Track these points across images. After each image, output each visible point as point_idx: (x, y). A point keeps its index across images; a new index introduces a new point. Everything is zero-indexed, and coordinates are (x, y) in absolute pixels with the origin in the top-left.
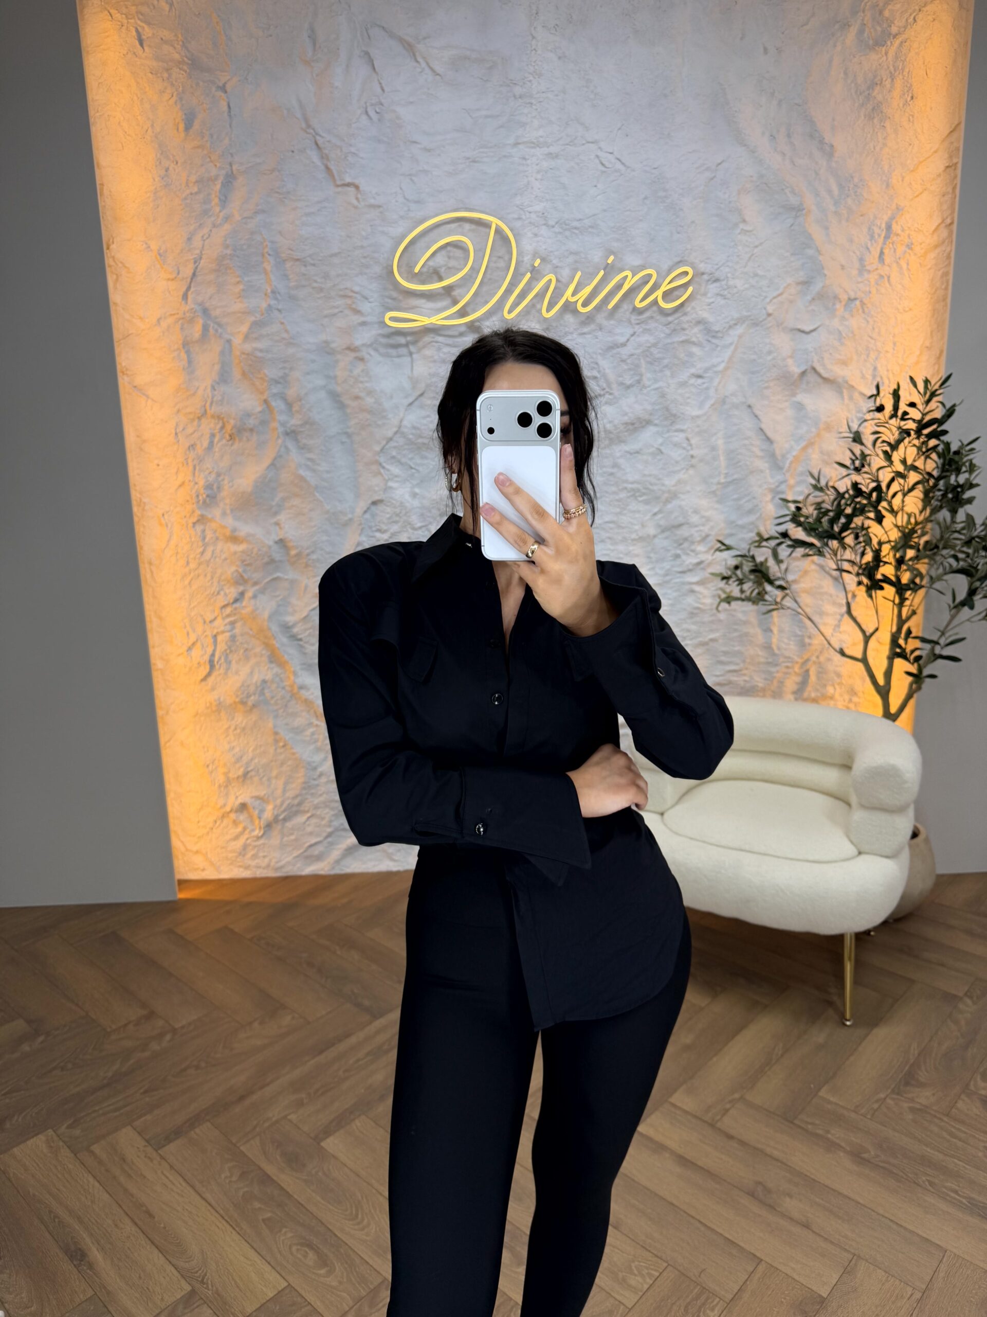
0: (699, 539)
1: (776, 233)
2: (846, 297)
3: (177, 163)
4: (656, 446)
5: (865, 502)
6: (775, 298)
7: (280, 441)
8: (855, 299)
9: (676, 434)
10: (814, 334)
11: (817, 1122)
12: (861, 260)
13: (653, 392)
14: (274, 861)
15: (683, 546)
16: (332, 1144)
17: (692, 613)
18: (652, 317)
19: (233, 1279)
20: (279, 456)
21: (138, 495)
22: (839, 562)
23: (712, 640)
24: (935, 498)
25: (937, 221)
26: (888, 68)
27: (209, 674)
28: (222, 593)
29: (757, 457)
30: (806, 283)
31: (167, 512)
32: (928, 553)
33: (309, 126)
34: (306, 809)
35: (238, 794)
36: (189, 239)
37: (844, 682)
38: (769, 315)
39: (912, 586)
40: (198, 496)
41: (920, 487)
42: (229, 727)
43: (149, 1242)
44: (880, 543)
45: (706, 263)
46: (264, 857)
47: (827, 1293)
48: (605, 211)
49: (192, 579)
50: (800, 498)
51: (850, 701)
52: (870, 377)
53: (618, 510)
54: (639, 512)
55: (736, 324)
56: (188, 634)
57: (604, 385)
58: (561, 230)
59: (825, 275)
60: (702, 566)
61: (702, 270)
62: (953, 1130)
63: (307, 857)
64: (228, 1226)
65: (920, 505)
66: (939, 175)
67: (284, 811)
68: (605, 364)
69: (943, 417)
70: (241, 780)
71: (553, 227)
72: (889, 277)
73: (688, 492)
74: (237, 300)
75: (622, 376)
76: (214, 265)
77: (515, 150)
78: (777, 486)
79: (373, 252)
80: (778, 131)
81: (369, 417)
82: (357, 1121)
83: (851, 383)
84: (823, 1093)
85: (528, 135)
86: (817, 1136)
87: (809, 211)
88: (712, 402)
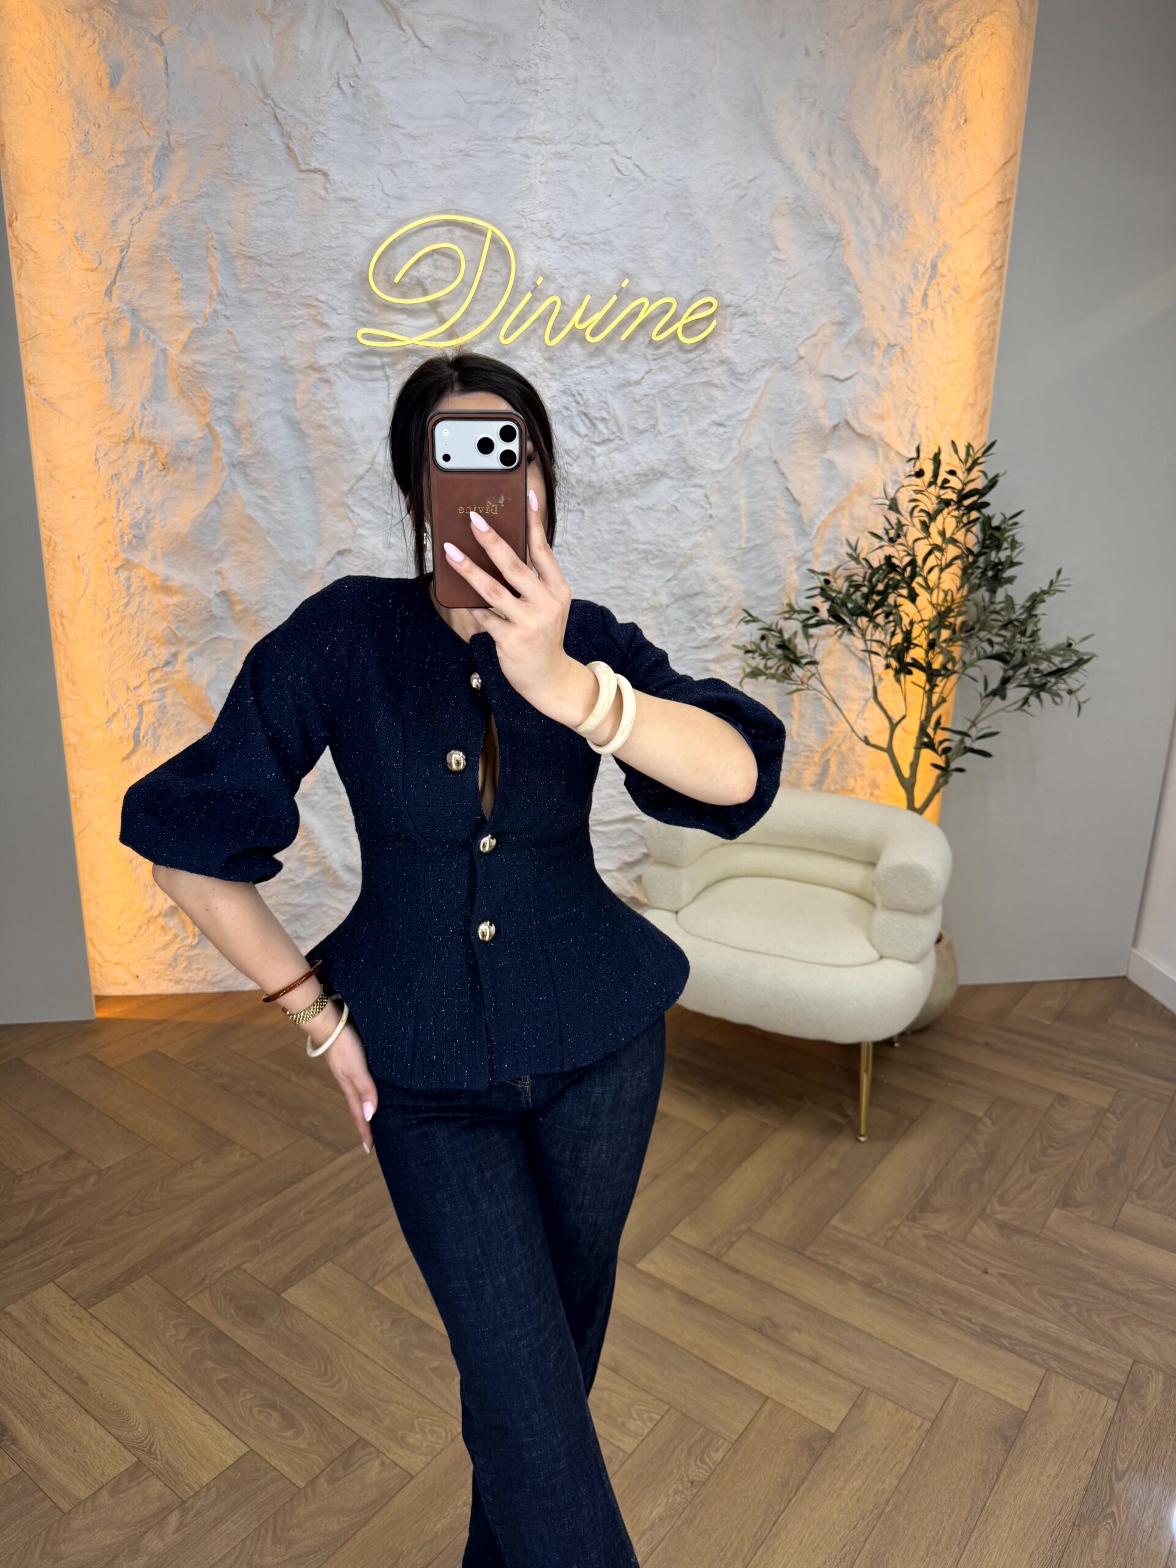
0: (716, 611)
1: (812, 265)
2: (885, 343)
3: (100, 127)
4: (671, 502)
5: (898, 577)
6: (808, 339)
7: (224, 474)
8: (895, 345)
9: (693, 489)
10: (849, 382)
11: (829, 1253)
12: (903, 301)
13: (670, 440)
14: (210, 974)
15: (698, 618)
16: (295, 1294)
18: (671, 353)
19: (185, 1447)
20: (223, 492)
21: (49, 533)
22: (869, 643)
24: (975, 575)
25: (986, 263)
26: (941, 84)
27: (133, 752)
28: (150, 654)
29: (782, 520)
30: (842, 324)
31: (84, 555)
32: (963, 635)
33: (267, 96)
36: (114, 222)
37: (866, 773)
38: (801, 358)
39: (943, 672)
40: (122, 536)
41: (958, 562)
43: (83, 1411)
44: (912, 623)
45: (733, 294)
46: (199, 969)
47: (836, 1427)
48: (620, 225)
49: (113, 636)
50: (827, 569)
51: (872, 794)
52: (908, 436)
53: (627, 574)
54: (650, 576)
55: (763, 367)
56: (108, 702)
57: (615, 429)
58: (569, 245)
59: (864, 317)
60: (718, 642)
61: (727, 302)
64: (176, 1389)
65: (958, 582)
66: (991, 211)
68: (615, 404)
69: (984, 488)
71: (559, 239)
72: (932, 323)
73: (706, 557)
74: (174, 302)
75: (634, 419)
76: (145, 256)
77: (517, 145)
78: (803, 555)
79: (344, 255)
80: (818, 147)
81: (334, 449)
82: (322, 1269)
83: (887, 440)
84: (835, 1222)
85: (531, 129)
86: (827, 1267)
87: (849, 242)
88: (734, 455)
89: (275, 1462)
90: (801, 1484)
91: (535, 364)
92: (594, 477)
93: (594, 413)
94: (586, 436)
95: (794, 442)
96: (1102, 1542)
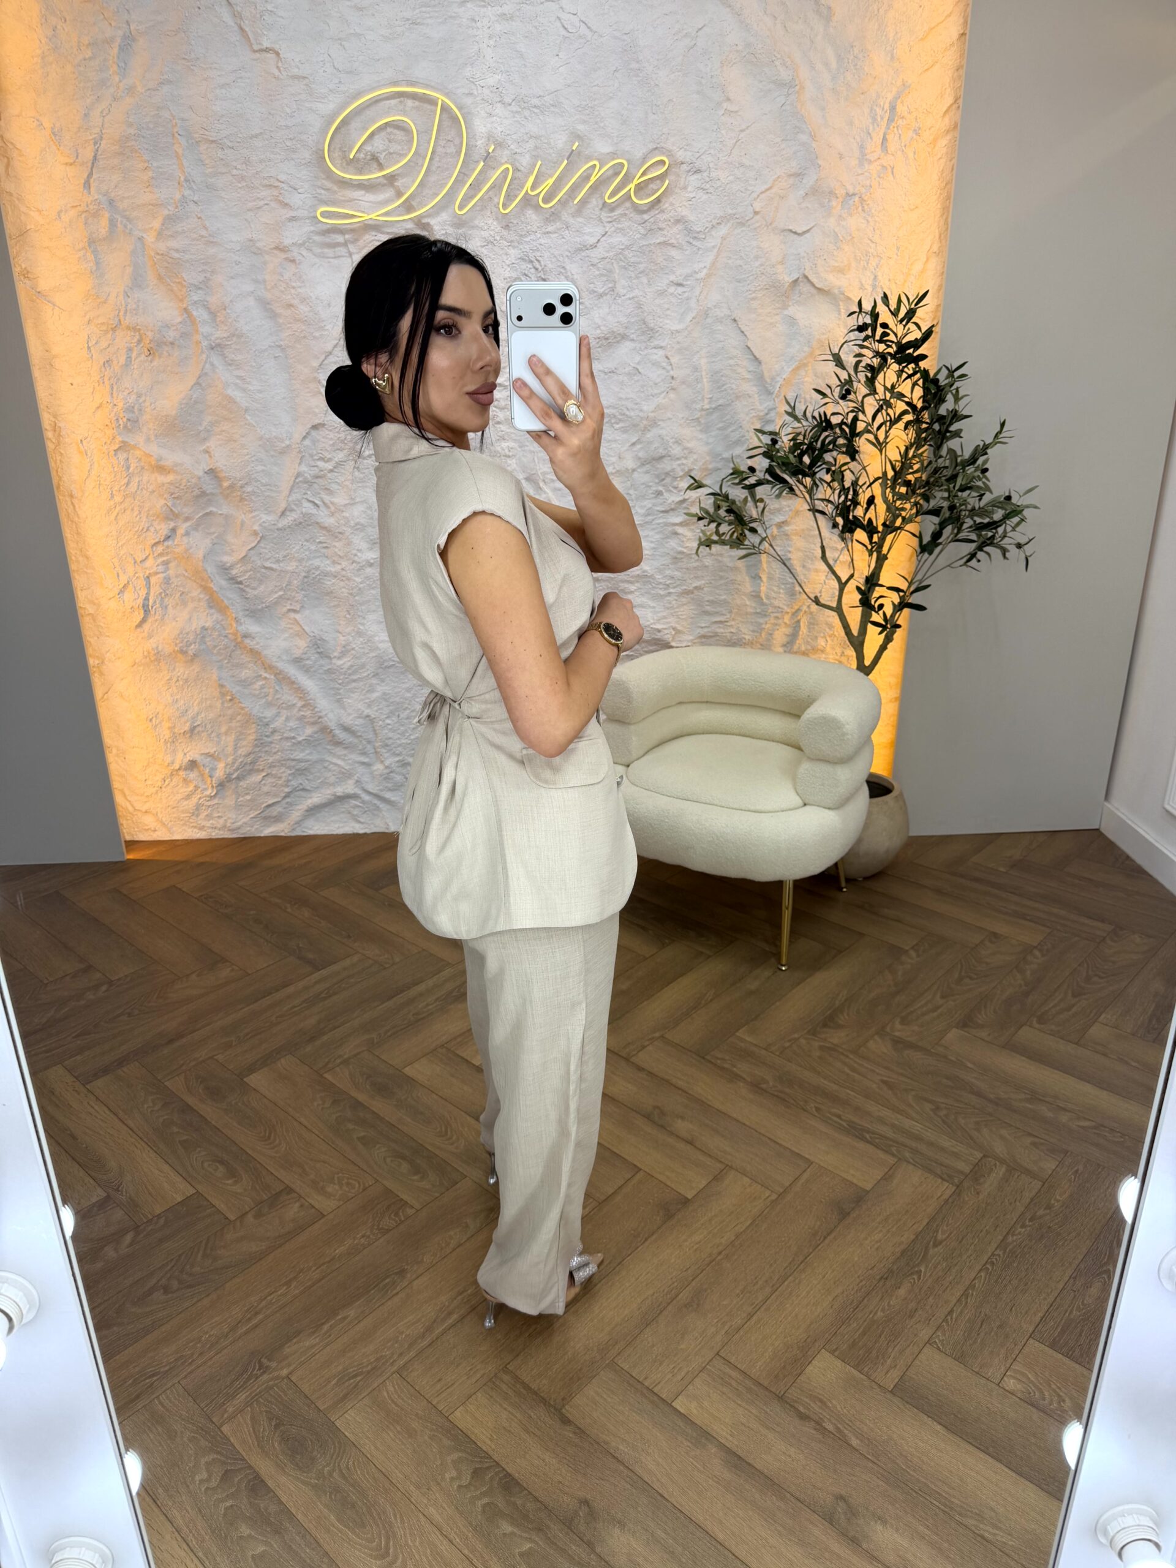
0: (681, 474)
1: (766, 114)
2: (843, 192)
3: (65, 20)
4: (632, 364)
6: (762, 193)
7: (204, 356)
8: (854, 194)
9: (655, 351)
10: (807, 235)
11: (727, 1058)
12: (862, 147)
13: (628, 302)
14: (229, 821)
15: (665, 482)
16: (253, 1080)
17: (673, 558)
18: (625, 214)
19: (147, 1188)
20: (203, 374)
23: (696, 588)
25: (949, 100)
27: (143, 621)
28: (152, 529)
29: (744, 379)
30: (799, 175)
31: (86, 438)
34: (261, 768)
35: (185, 751)
36: (85, 115)
37: (836, 633)
38: (756, 213)
40: (117, 420)
42: (170, 679)
45: (686, 150)
47: (693, 1195)
48: (569, 86)
49: (118, 514)
52: (870, 289)
54: (615, 441)
55: (719, 224)
56: (118, 576)
58: (519, 109)
59: (820, 166)
60: (682, 505)
61: (681, 159)
62: (855, 1065)
63: (265, 818)
64: (146, 1146)
66: (952, 45)
67: (236, 770)
68: (573, 268)
69: (919, 340)
70: (188, 736)
71: (510, 104)
72: (893, 168)
73: (669, 419)
74: (147, 190)
75: (593, 283)
76: (117, 147)
78: (767, 414)
79: (301, 133)
81: (303, 328)
82: (283, 1060)
83: (848, 294)
84: (740, 1033)
86: (723, 1069)
87: (804, 88)
88: (694, 315)
89: (216, 1202)
90: (649, 1237)
91: (492, 233)
95: (753, 299)
96: (902, 1292)
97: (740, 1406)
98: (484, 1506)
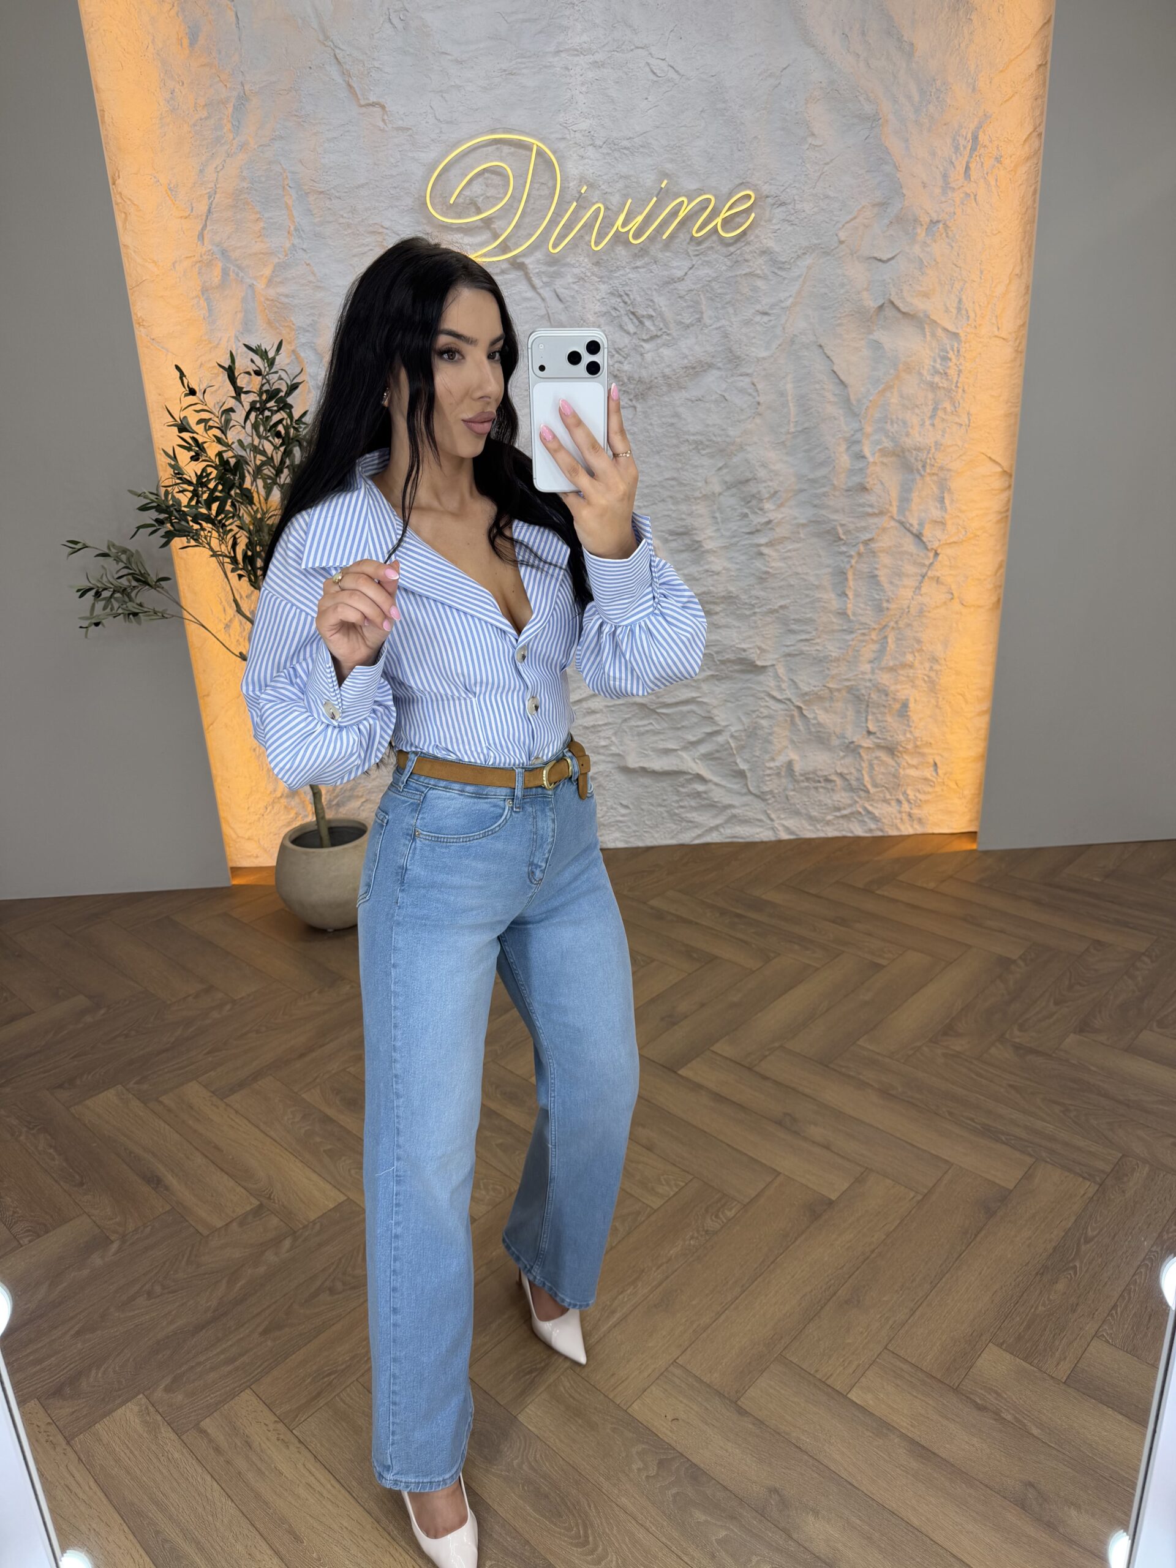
0: (767, 496)
1: (849, 147)
2: (928, 220)
3: (183, 84)
4: (720, 392)
6: (847, 222)
8: (938, 222)
9: (741, 378)
10: (892, 262)
11: (851, 1066)
12: (945, 176)
13: (715, 332)
15: (750, 504)
17: (761, 578)
18: (712, 248)
19: (298, 1195)
21: (163, 460)
23: (781, 607)
25: (1028, 129)
29: (830, 402)
33: (327, 38)
36: (201, 171)
37: (924, 648)
38: (841, 242)
43: (219, 1170)
45: (771, 184)
47: (837, 1196)
48: (658, 127)
52: (954, 311)
53: (680, 465)
54: (702, 466)
55: (804, 254)
56: (225, 610)
57: (661, 325)
58: (609, 151)
59: (904, 195)
60: (770, 526)
61: (765, 193)
62: (982, 1071)
64: (290, 1156)
66: (1031, 75)
68: (661, 301)
71: (601, 147)
72: (975, 196)
73: (756, 443)
74: (258, 240)
75: (681, 315)
76: (230, 200)
77: (557, 59)
78: (853, 435)
79: (404, 182)
80: (851, 28)
83: (933, 317)
84: (861, 1042)
85: (569, 42)
86: (848, 1076)
87: (887, 121)
88: (779, 342)
90: (799, 1236)
92: (644, 373)
93: (641, 311)
94: (635, 333)
95: (839, 325)
96: (1060, 1286)
97: (916, 1397)
98: (675, 1496)
